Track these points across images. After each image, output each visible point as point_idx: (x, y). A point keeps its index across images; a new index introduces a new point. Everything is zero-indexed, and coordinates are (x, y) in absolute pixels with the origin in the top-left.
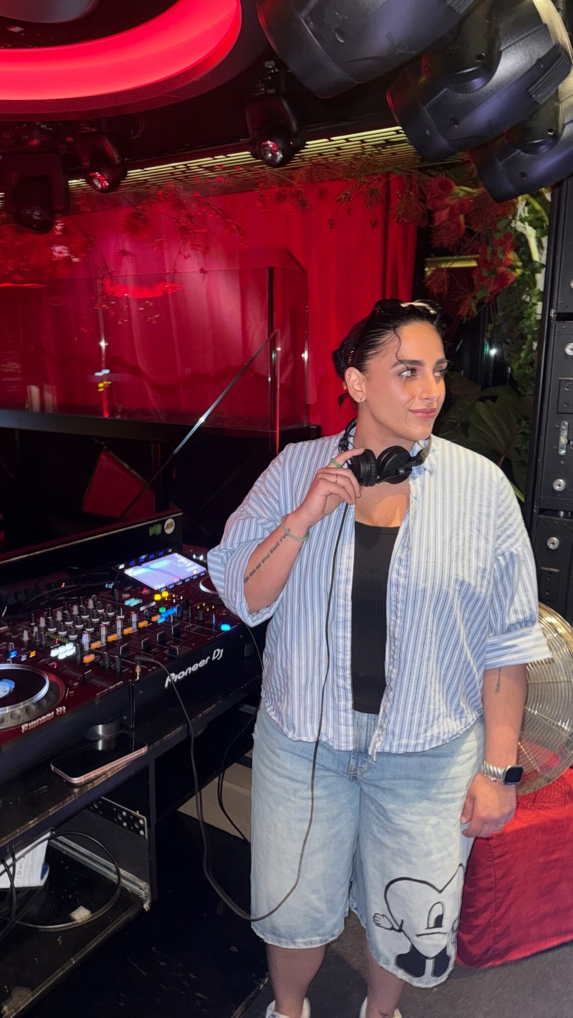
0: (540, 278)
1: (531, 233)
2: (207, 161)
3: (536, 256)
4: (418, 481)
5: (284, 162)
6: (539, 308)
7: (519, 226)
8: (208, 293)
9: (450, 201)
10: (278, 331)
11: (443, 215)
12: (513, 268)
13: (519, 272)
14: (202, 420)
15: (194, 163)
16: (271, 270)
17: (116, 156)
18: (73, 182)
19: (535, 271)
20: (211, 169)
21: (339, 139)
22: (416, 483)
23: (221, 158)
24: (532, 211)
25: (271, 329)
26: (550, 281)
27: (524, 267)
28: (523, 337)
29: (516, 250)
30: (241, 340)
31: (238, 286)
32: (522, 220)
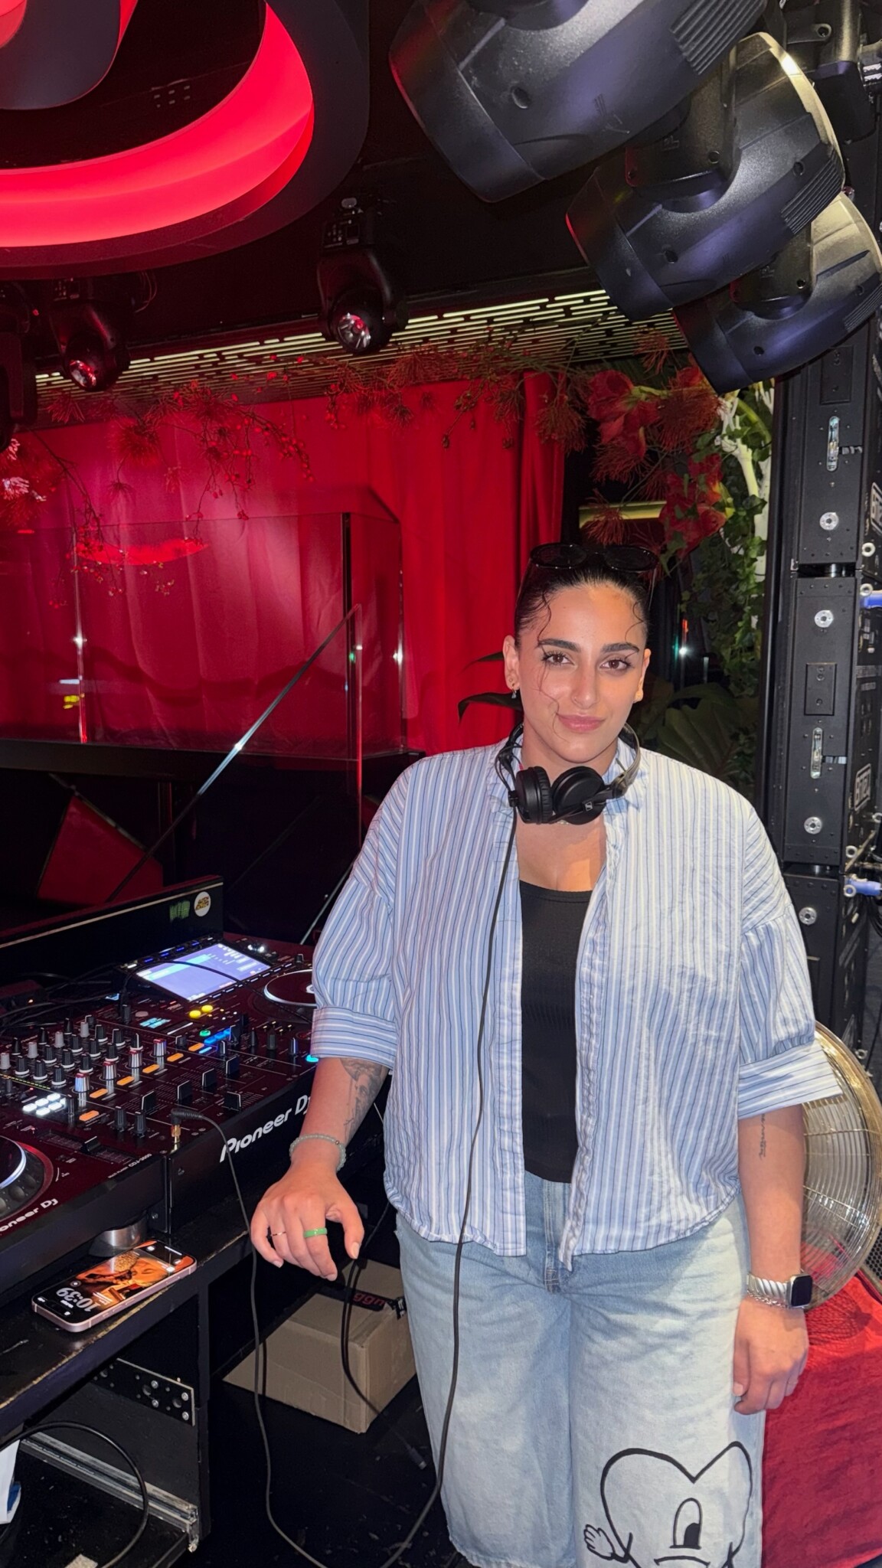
0: (761, 521)
1: (745, 455)
2: (252, 347)
3: (753, 488)
4: (618, 819)
5: (373, 347)
6: (761, 565)
7: (727, 445)
8: (249, 552)
9: (624, 406)
10: (358, 607)
11: (614, 427)
12: (722, 507)
13: (730, 512)
14: (239, 747)
15: (231, 351)
16: (347, 516)
17: (108, 337)
18: (42, 378)
19: (754, 510)
20: (257, 360)
21: (453, 317)
22: (613, 822)
23: (272, 343)
24: (746, 422)
25: (348, 605)
26: (778, 524)
27: (737, 505)
28: (738, 609)
29: (724, 481)
30: (300, 622)
31: (295, 544)
32: (732, 436)
